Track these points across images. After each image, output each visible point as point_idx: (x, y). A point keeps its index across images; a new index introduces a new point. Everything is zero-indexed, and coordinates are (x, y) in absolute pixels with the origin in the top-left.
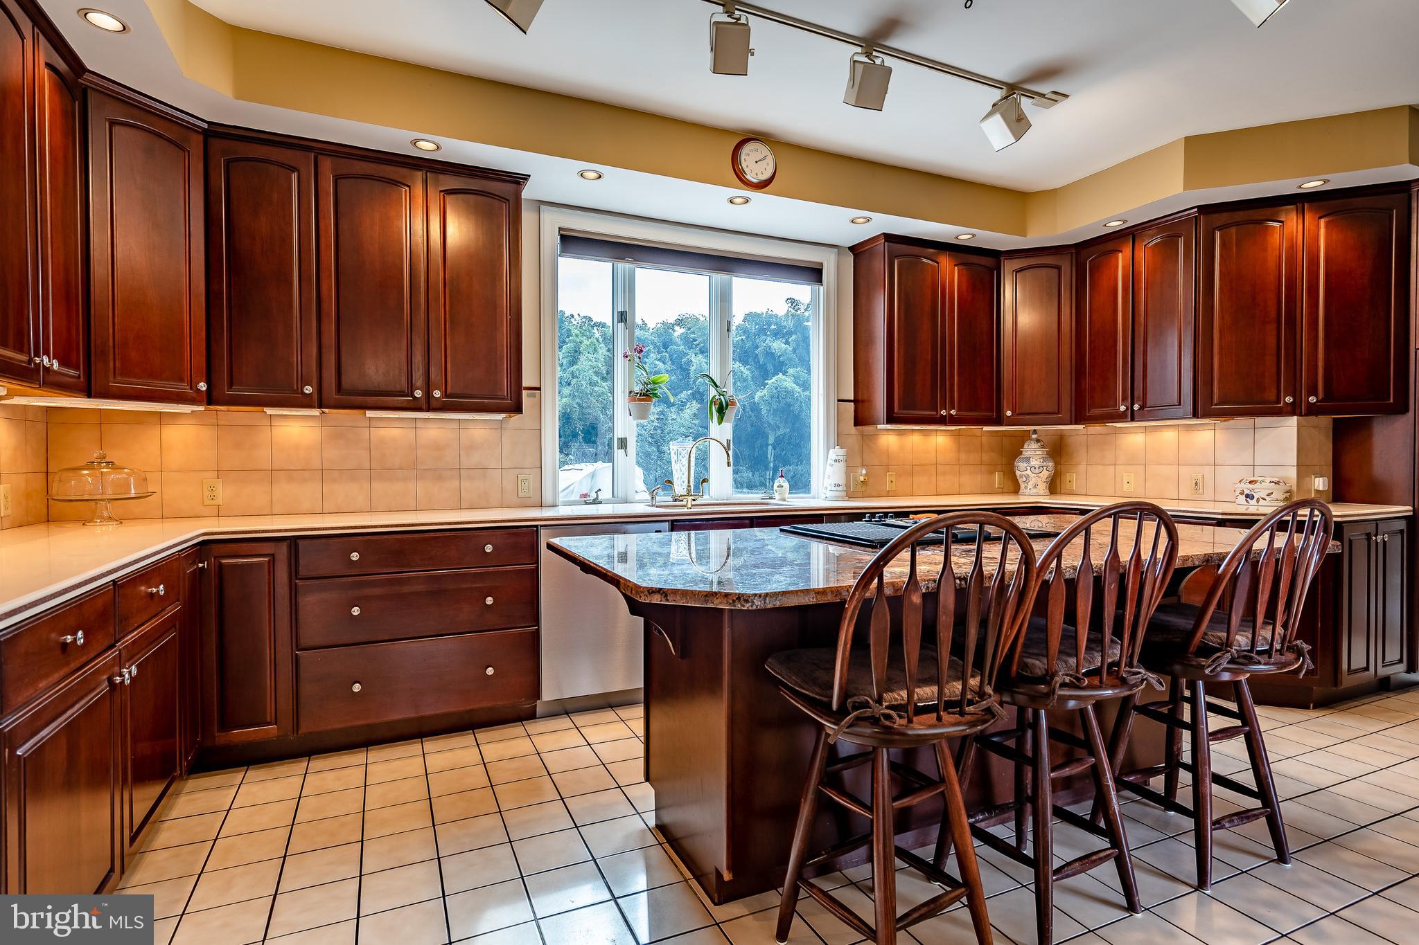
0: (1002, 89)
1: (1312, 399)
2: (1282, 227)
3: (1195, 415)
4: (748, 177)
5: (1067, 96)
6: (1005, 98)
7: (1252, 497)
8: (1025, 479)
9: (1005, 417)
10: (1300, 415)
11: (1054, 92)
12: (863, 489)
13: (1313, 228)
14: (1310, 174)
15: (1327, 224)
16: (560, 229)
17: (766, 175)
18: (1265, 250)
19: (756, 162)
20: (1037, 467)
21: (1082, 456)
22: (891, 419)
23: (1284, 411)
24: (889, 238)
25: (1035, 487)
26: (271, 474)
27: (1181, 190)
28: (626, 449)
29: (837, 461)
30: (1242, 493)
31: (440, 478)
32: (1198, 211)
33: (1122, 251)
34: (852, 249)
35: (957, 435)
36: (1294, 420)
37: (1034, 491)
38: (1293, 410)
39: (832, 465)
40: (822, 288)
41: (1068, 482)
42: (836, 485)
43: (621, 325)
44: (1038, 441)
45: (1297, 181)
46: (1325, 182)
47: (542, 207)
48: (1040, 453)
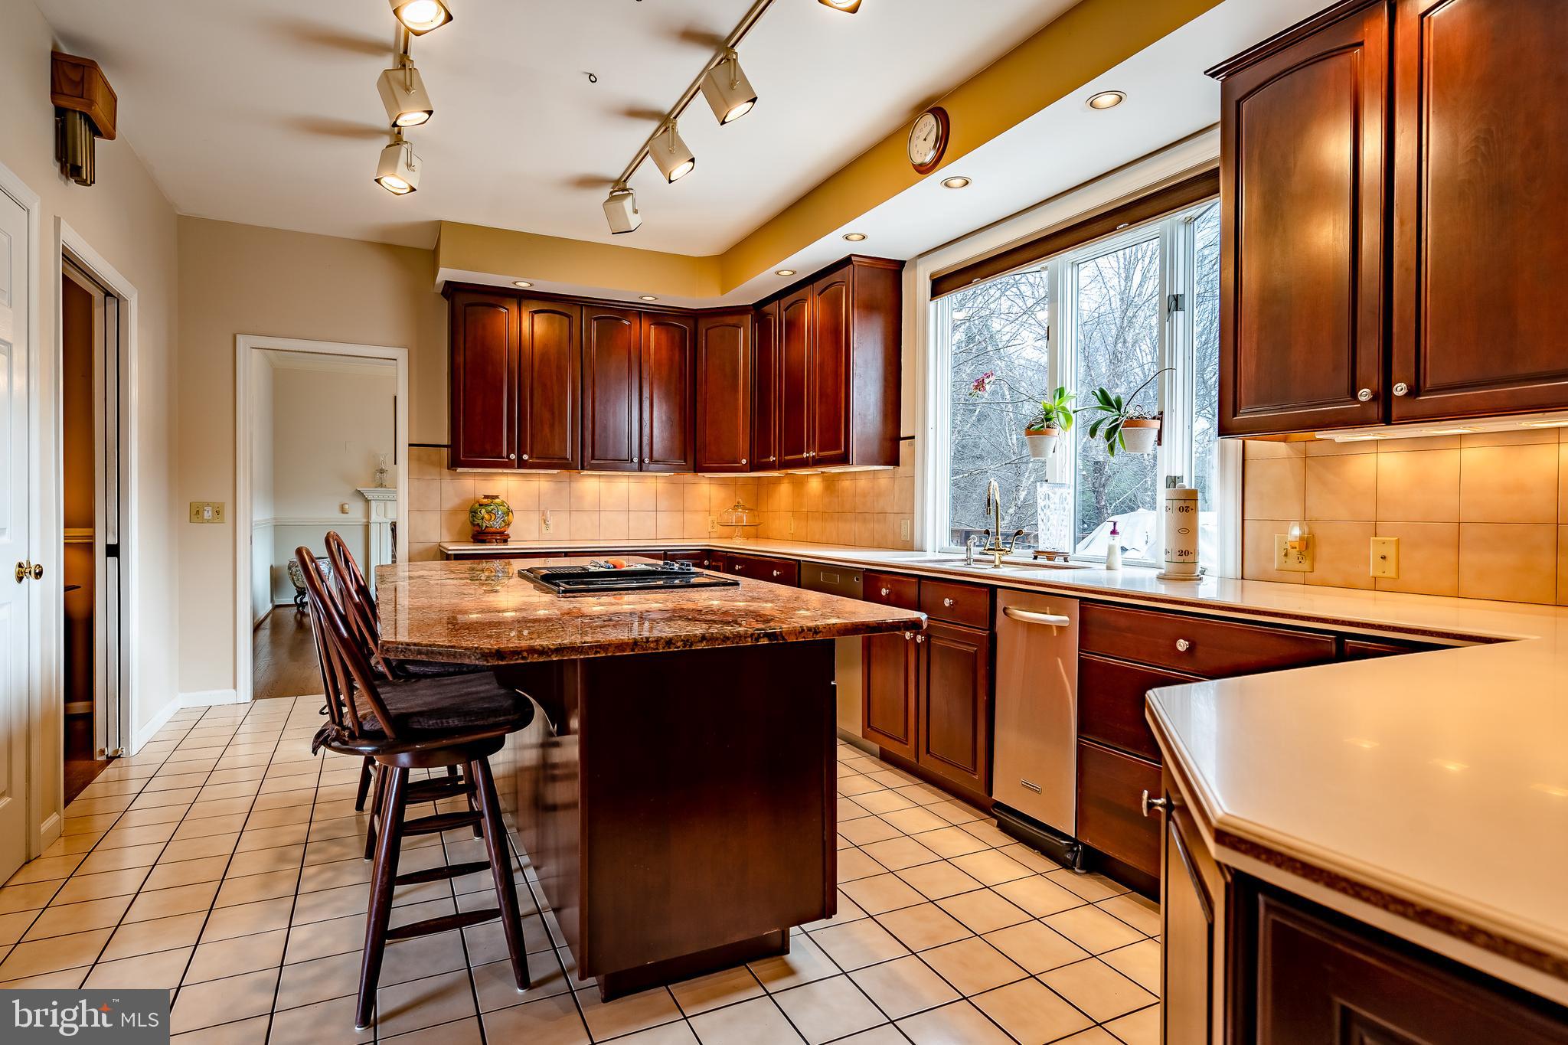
12: (1306, 566)
16: (931, 275)
19: (925, 140)
31: (864, 521)
47: (918, 261)
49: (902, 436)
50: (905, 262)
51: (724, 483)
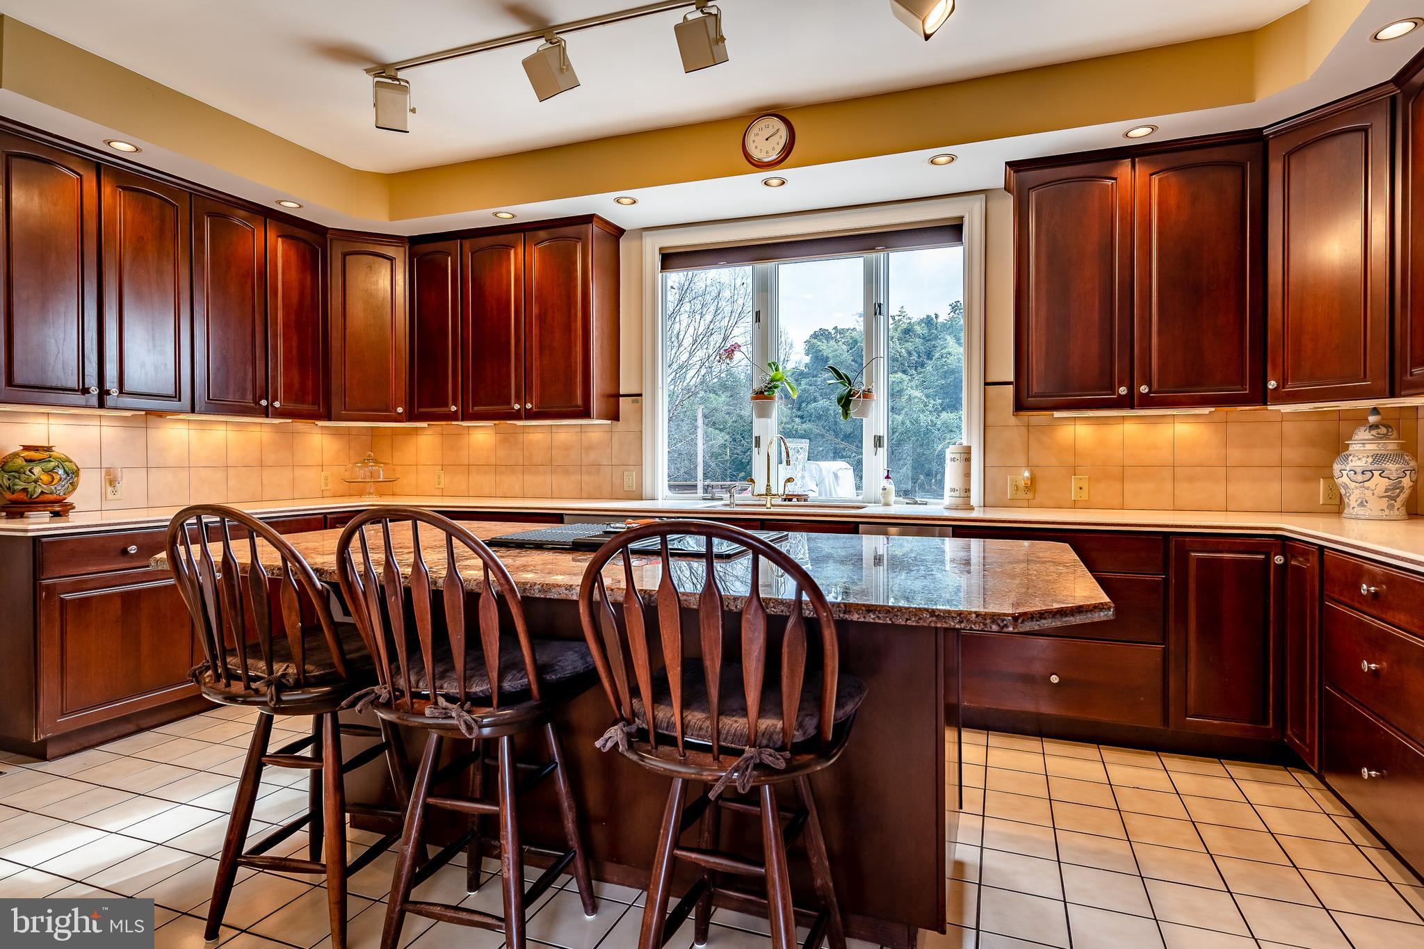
4: (758, 159)
12: (1030, 495)
16: (661, 249)
17: (779, 150)
19: (767, 139)
24: (1017, 166)
25: (1362, 504)
26: (469, 467)
31: (567, 472)
43: (756, 325)
47: (644, 233)
49: (621, 393)
50: (625, 231)
51: (336, 433)
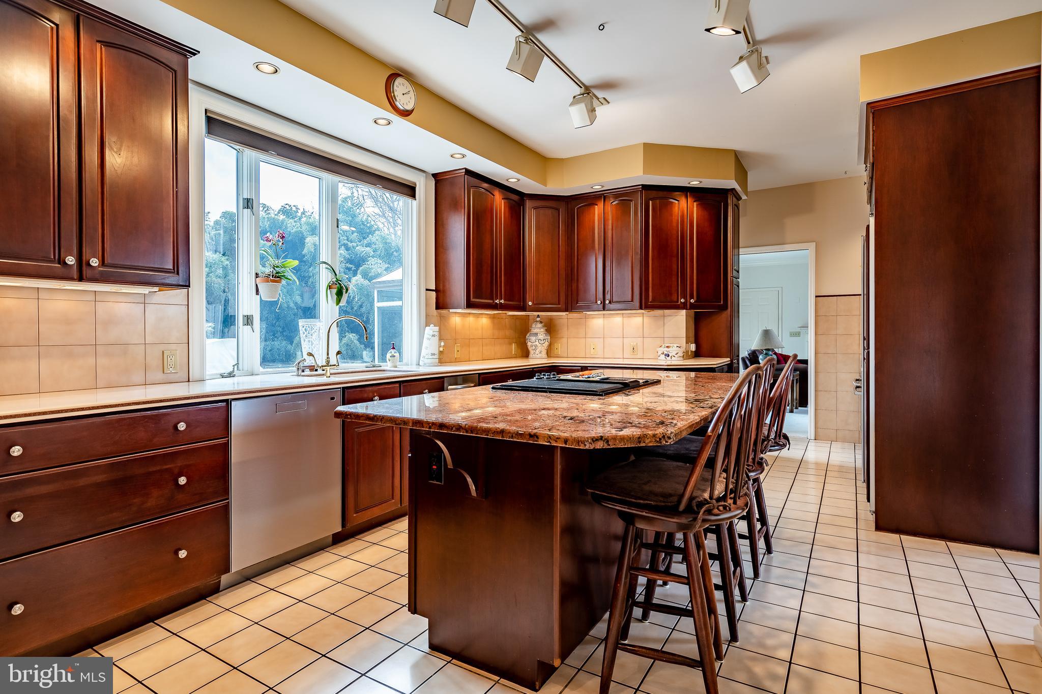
0: (581, 87)
1: (692, 301)
2: (679, 203)
3: (641, 308)
4: (397, 104)
5: (609, 103)
6: (582, 94)
7: (668, 356)
8: (534, 348)
9: (527, 305)
10: (687, 309)
11: (604, 98)
12: (441, 357)
13: (691, 207)
14: (695, 177)
15: (697, 205)
16: (206, 110)
17: (409, 107)
18: (671, 215)
19: (403, 94)
20: (542, 340)
21: (564, 332)
22: (470, 305)
23: (680, 307)
24: (468, 172)
25: (540, 353)
27: (641, 173)
28: (252, 325)
29: (434, 336)
30: (663, 354)
32: (642, 188)
33: (597, 205)
34: (435, 175)
35: (493, 317)
36: (684, 312)
37: (539, 355)
38: (683, 306)
39: (429, 339)
40: (415, 203)
41: (555, 349)
42: (433, 354)
43: (247, 212)
44: (541, 322)
45: (688, 179)
46: (701, 182)
48: (542, 330)
